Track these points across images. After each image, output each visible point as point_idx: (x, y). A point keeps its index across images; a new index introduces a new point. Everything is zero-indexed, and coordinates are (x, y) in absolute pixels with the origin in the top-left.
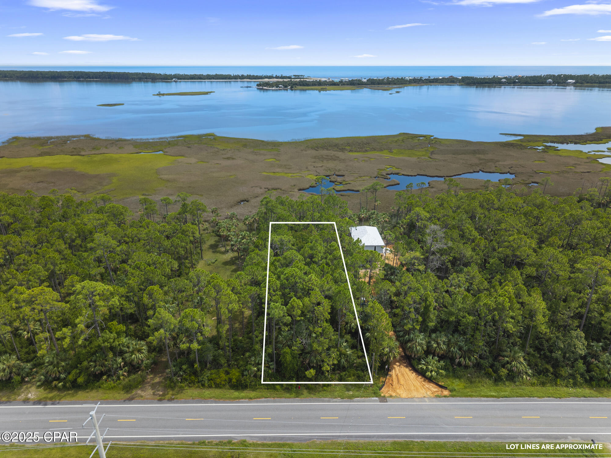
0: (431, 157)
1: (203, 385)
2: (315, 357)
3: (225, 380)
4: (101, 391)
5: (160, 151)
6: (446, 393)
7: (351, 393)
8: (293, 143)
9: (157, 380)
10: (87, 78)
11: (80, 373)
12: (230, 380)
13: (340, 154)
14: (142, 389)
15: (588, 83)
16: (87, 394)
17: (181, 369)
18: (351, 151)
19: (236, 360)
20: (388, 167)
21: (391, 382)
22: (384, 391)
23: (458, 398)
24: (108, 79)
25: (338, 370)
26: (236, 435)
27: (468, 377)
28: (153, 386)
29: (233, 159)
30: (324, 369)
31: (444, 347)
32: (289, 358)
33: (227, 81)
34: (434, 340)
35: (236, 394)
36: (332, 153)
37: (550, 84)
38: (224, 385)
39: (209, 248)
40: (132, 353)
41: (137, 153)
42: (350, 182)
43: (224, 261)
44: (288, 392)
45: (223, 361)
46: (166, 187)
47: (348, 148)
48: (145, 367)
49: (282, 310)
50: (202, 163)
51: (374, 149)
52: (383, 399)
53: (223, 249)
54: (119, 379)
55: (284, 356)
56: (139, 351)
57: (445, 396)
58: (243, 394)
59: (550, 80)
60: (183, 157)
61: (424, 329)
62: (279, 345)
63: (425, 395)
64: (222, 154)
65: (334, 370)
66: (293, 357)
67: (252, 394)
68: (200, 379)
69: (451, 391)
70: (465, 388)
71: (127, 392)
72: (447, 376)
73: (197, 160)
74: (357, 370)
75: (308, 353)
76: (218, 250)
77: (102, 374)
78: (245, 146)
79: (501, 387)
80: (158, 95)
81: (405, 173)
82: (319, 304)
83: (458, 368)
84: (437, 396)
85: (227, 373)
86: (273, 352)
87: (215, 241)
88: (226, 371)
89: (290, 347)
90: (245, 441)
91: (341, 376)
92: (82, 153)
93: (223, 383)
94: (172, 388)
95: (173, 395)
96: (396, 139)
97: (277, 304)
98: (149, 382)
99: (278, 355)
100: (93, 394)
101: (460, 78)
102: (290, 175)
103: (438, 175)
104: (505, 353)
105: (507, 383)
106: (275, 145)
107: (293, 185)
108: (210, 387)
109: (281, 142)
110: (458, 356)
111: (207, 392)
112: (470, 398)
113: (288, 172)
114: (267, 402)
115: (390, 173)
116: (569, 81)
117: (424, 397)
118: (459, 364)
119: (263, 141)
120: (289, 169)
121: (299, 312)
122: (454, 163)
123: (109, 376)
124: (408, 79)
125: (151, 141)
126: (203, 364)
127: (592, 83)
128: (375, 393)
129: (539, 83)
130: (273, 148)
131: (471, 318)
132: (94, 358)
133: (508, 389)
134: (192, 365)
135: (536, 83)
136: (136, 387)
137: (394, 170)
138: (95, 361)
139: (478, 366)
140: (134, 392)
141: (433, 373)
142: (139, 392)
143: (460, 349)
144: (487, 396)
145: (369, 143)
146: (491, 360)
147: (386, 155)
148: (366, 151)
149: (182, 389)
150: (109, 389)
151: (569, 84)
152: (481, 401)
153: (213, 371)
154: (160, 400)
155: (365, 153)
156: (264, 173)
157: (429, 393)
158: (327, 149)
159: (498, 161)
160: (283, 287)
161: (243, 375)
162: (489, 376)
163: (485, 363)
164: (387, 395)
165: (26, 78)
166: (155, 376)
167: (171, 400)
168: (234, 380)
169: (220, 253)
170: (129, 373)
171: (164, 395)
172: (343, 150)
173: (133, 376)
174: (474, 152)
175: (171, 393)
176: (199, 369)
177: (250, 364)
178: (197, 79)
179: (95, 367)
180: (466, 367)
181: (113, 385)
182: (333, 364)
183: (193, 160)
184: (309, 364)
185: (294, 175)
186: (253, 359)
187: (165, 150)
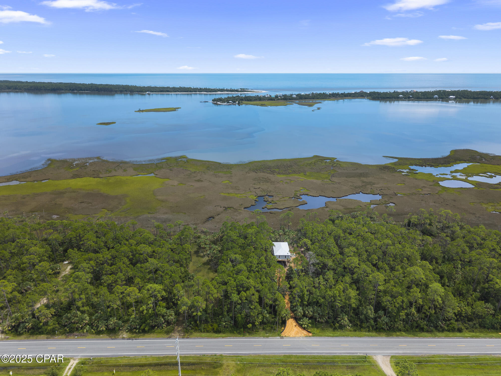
0: (331, 179)
1: (201, 331)
2: (252, 318)
3: (211, 329)
4: (155, 334)
5: (152, 173)
6: (310, 334)
7: (268, 335)
8: (241, 165)
9: (180, 329)
10: (80, 90)
11: (146, 326)
12: (213, 329)
13: (271, 176)
14: (174, 333)
15: (465, 98)
16: (150, 335)
17: (191, 324)
18: (279, 173)
19: (215, 319)
20: (302, 188)
21: (286, 330)
22: (283, 334)
23: (316, 337)
25: (262, 324)
26: (218, 353)
27: (322, 327)
28: (179, 332)
29: (202, 181)
30: (256, 324)
31: (311, 313)
32: (240, 319)
34: (307, 310)
35: (216, 335)
36: (266, 175)
37: (436, 99)
38: (210, 331)
39: (194, 254)
40: (169, 316)
41: (137, 175)
42: (276, 202)
43: (203, 262)
44: (240, 334)
45: (209, 320)
46: (162, 206)
47: (277, 170)
48: (174, 323)
49: (237, 297)
50: (182, 185)
51: (294, 172)
52: (282, 337)
53: (202, 254)
54: (163, 328)
55: (238, 318)
56: (171, 315)
57: (310, 336)
58: (219, 335)
59: (436, 96)
60: (168, 180)
61: (302, 305)
62: (235, 313)
63: (301, 336)
64: (194, 177)
65: (260, 324)
66: (242, 318)
67: (224, 335)
68: (200, 328)
69: (313, 334)
70: (320, 332)
71: (167, 334)
72: (312, 327)
73: (178, 183)
74: (271, 324)
75: (249, 316)
76: (199, 254)
77: (155, 326)
78: (208, 168)
79: (336, 332)
80: (138, 111)
81: (312, 195)
82: (253, 295)
83: (318, 323)
84: (306, 336)
85: (212, 326)
86: (232, 316)
87: (197, 248)
88: (211, 325)
89: (241, 314)
90: (222, 355)
91: (264, 327)
92: (101, 176)
93: (210, 330)
94: (187, 333)
95: (188, 336)
96: (310, 162)
97: (235, 295)
98: (176, 330)
99: (235, 317)
100: (152, 335)
101: (368, 92)
102: (239, 195)
103: (333, 196)
104: (339, 316)
105: (339, 330)
106: (228, 167)
107: (241, 204)
108: (204, 332)
109: (232, 165)
110: (318, 317)
111: (203, 334)
112: (320, 337)
113: (238, 193)
114: (230, 339)
115: (302, 194)
116: (451, 97)
118: (319, 321)
119: (220, 163)
120: (238, 190)
121: (245, 298)
122: (345, 186)
123: (158, 327)
124: (328, 94)
125: (144, 163)
126: (200, 321)
127: (468, 99)
128: (278, 335)
129: (427, 98)
130: (228, 170)
131: (323, 300)
132: (152, 319)
133: (339, 333)
134: (196, 322)
135: (425, 98)
136: (171, 332)
137: (305, 191)
138: (152, 320)
139: (327, 322)
140: (170, 334)
141: (306, 326)
142: (173, 334)
143: (319, 314)
144: (328, 336)
145: (291, 166)
146: (333, 319)
147: (301, 178)
148: (289, 173)
149: (191, 333)
150: (159, 333)
151: (451, 99)
152: (325, 338)
153: (205, 325)
154: (183, 338)
155: (288, 176)
156: (222, 194)
157: (303, 335)
158: (263, 172)
159: (374, 184)
160: (237, 286)
161: (219, 327)
162: (331, 327)
163: (330, 321)
164: (284, 336)
166: (178, 327)
167: (187, 338)
168: (215, 329)
169: (201, 257)
170: (167, 325)
171: (184, 336)
172: (273, 172)
173: (169, 327)
174: (361, 175)
175: (187, 335)
176: (199, 324)
177: (222, 321)
179: (152, 323)
180: (322, 323)
181: (160, 331)
182: (260, 322)
183: (176, 183)
184: (249, 321)
185: (242, 195)
186: (223, 319)
187: (156, 173)
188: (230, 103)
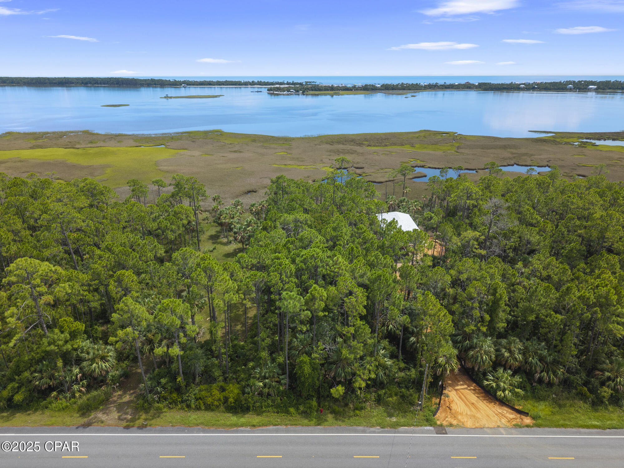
0: (458, 151)
1: (189, 406)
2: (343, 369)
3: (220, 400)
4: (47, 412)
5: (162, 145)
6: (528, 421)
7: (394, 419)
8: (306, 138)
9: (127, 398)
10: (95, 84)
11: (19, 388)
12: (226, 399)
13: (358, 148)
14: (105, 411)
15: (610, 89)
16: (28, 418)
17: (159, 383)
18: (369, 146)
19: (235, 372)
20: (412, 160)
21: (448, 405)
22: (441, 417)
23: (547, 429)
24: (116, 85)
25: (373, 386)
27: (553, 399)
28: (120, 408)
29: (240, 152)
30: (357, 385)
31: (520, 357)
32: (307, 369)
33: (237, 87)
34: (505, 348)
35: (234, 419)
36: (348, 147)
37: (570, 90)
38: (217, 407)
39: (209, 239)
40: (93, 360)
41: (137, 146)
42: (370, 174)
43: (225, 253)
44: (306, 418)
45: (217, 373)
46: (165, 178)
47: (366, 143)
48: (112, 380)
49: (299, 301)
50: (207, 156)
51: (395, 144)
52: (441, 429)
53: (225, 240)
54: (74, 396)
55: (301, 367)
56: (103, 358)
57: (528, 426)
58: (243, 420)
59: (570, 86)
60: (185, 151)
61: (492, 331)
62: (293, 352)
63: (499, 424)
64: (229, 148)
65: (368, 386)
66: (314, 369)
67: (256, 419)
68: (185, 398)
69: (533, 418)
70: (553, 413)
71: (83, 415)
72: (525, 398)
73: (201, 153)
74: (400, 387)
75: (334, 363)
76: (219, 241)
77: (51, 389)
78: (254, 141)
79: (602, 413)
80: (165, 97)
81: (432, 166)
82: (351, 293)
83: (539, 387)
84: (516, 426)
85: (223, 389)
86: (285, 361)
87: (216, 231)
88: (221, 387)
89: (309, 354)
91: (379, 396)
92: (77, 146)
93: (216, 403)
94: (147, 411)
95: (146, 420)
96: (417, 135)
97: (292, 293)
98: (115, 402)
99: (292, 366)
100: (36, 417)
101: (477, 84)
102: (304, 167)
103: (469, 168)
104: (605, 366)
105: (611, 408)
106: (286, 140)
107: (306, 176)
108: (198, 409)
109: (293, 138)
110: (538, 369)
111: (193, 416)
112: (563, 429)
113: (301, 164)
114: (277, 431)
115: (414, 165)
116: (591, 87)
117: (499, 427)
118: (540, 381)
119: (273, 137)
120: (303, 161)
121: (323, 305)
122: (485, 157)
123: (61, 392)
124: (423, 85)
125: (153, 136)
126: (190, 376)
127: (614, 89)
128: (427, 420)
129: (559, 89)
130: (284, 142)
131: (559, 317)
132: (39, 368)
133: (615, 416)
134: (173, 378)
135: (556, 89)
136: (96, 408)
137: (419, 163)
138: (40, 372)
139: (566, 384)
140: (92, 415)
141: (507, 392)
142: (100, 415)
143: (541, 359)
144: (588, 427)
145: (388, 139)
146: (584, 375)
147: (407, 149)
148: (386, 146)
149: (159, 411)
150: (59, 410)
151: (590, 90)
152: (580, 434)
153: (202, 387)
154: (127, 428)
155: (384, 148)
156: (274, 165)
157: (504, 421)
158: (343, 144)
159: (532, 155)
160: (299, 274)
161: (244, 393)
162: (582, 397)
163: (578, 379)
164: (445, 423)
165: (33, 84)
166: (125, 393)
167: (142, 427)
168: (231, 400)
169: (222, 244)
170: (89, 388)
171: (133, 420)
172: (360, 144)
173: (94, 393)
174: (505, 147)
175: (144, 416)
176: (183, 384)
177: (254, 378)
178: (207, 85)
179: (42, 378)
180: (550, 384)
181: (65, 404)
182: (370, 379)
183: (197, 153)
184: (334, 378)
185: (308, 167)
186: (258, 371)
187: (168, 144)
188: (291, 92)
